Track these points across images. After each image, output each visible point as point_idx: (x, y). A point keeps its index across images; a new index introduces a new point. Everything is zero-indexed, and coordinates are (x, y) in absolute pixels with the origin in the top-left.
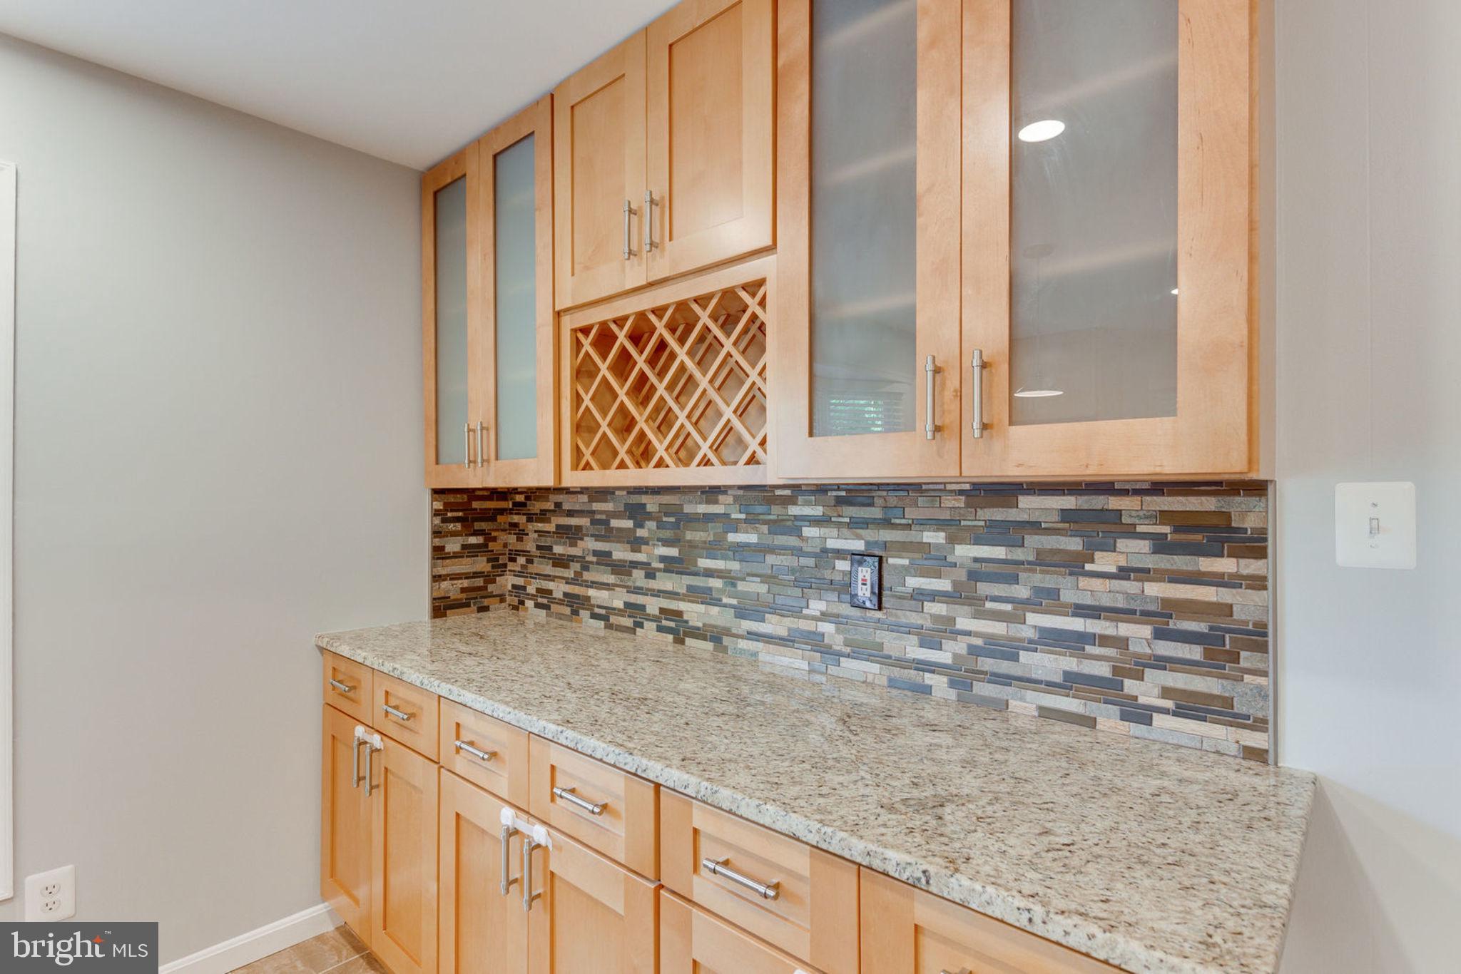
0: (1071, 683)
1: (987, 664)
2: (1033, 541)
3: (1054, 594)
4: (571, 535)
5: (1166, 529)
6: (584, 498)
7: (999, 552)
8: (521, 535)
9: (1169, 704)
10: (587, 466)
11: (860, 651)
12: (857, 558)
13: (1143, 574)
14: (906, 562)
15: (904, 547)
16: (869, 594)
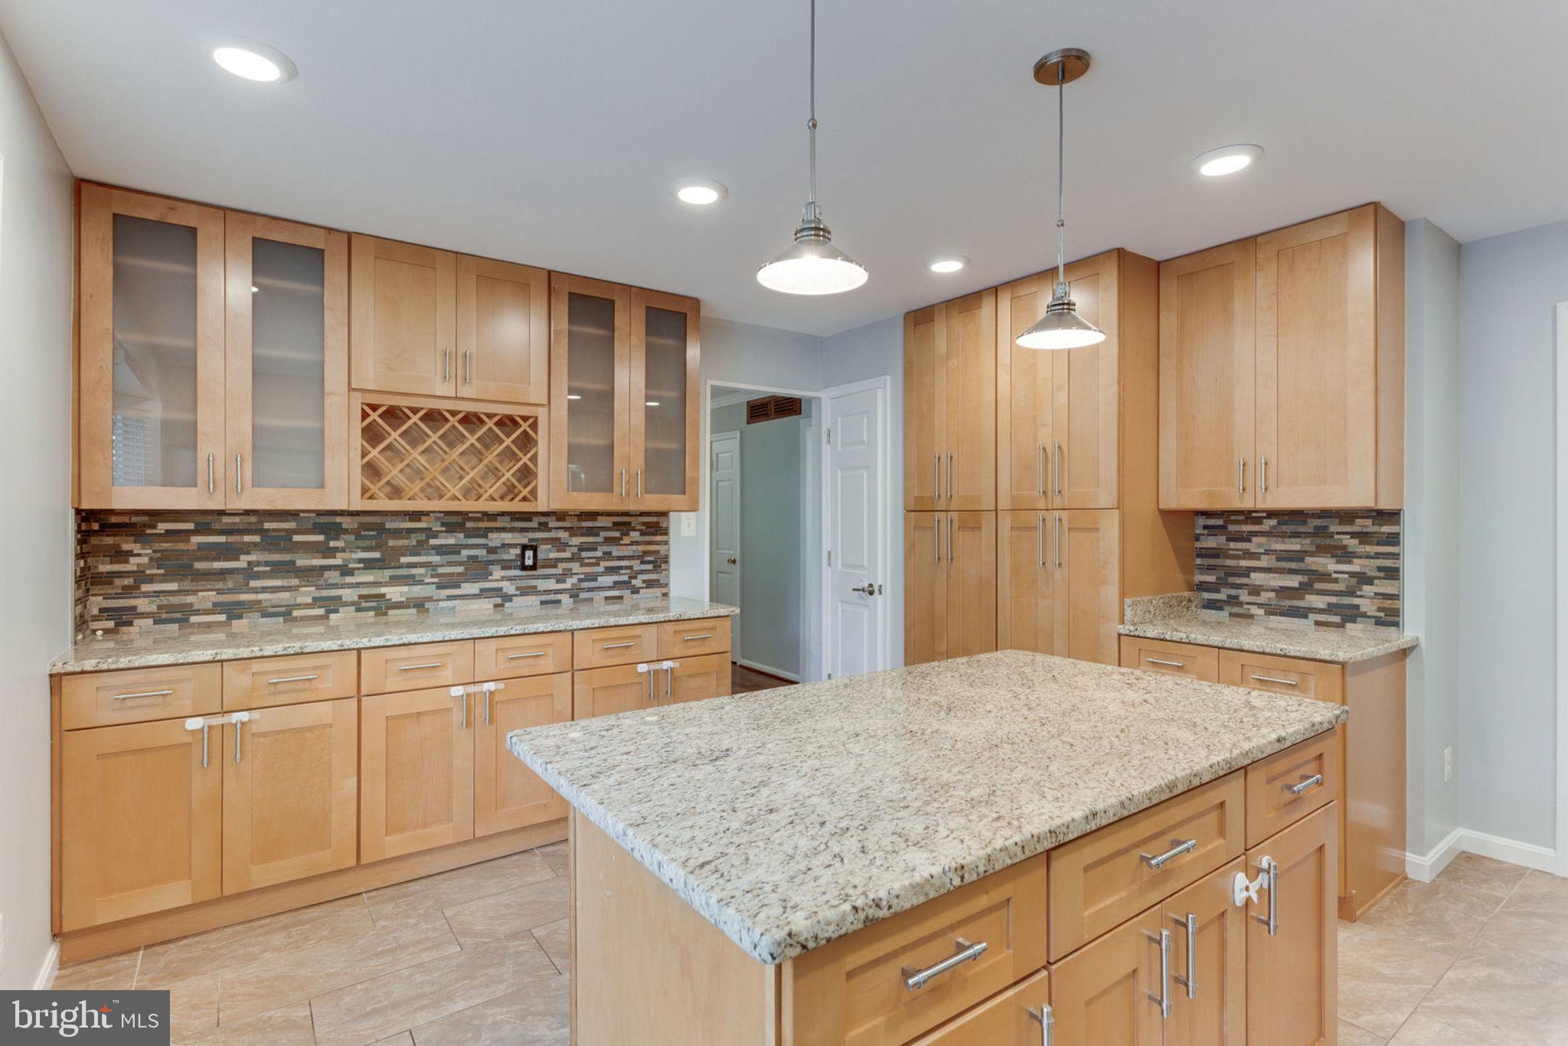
0: (617, 585)
1: (585, 585)
2: (603, 534)
3: (610, 553)
5: (644, 528)
7: (591, 539)
9: (644, 585)
11: (525, 591)
12: (524, 548)
13: (637, 543)
14: (550, 546)
15: (546, 541)
16: (531, 564)
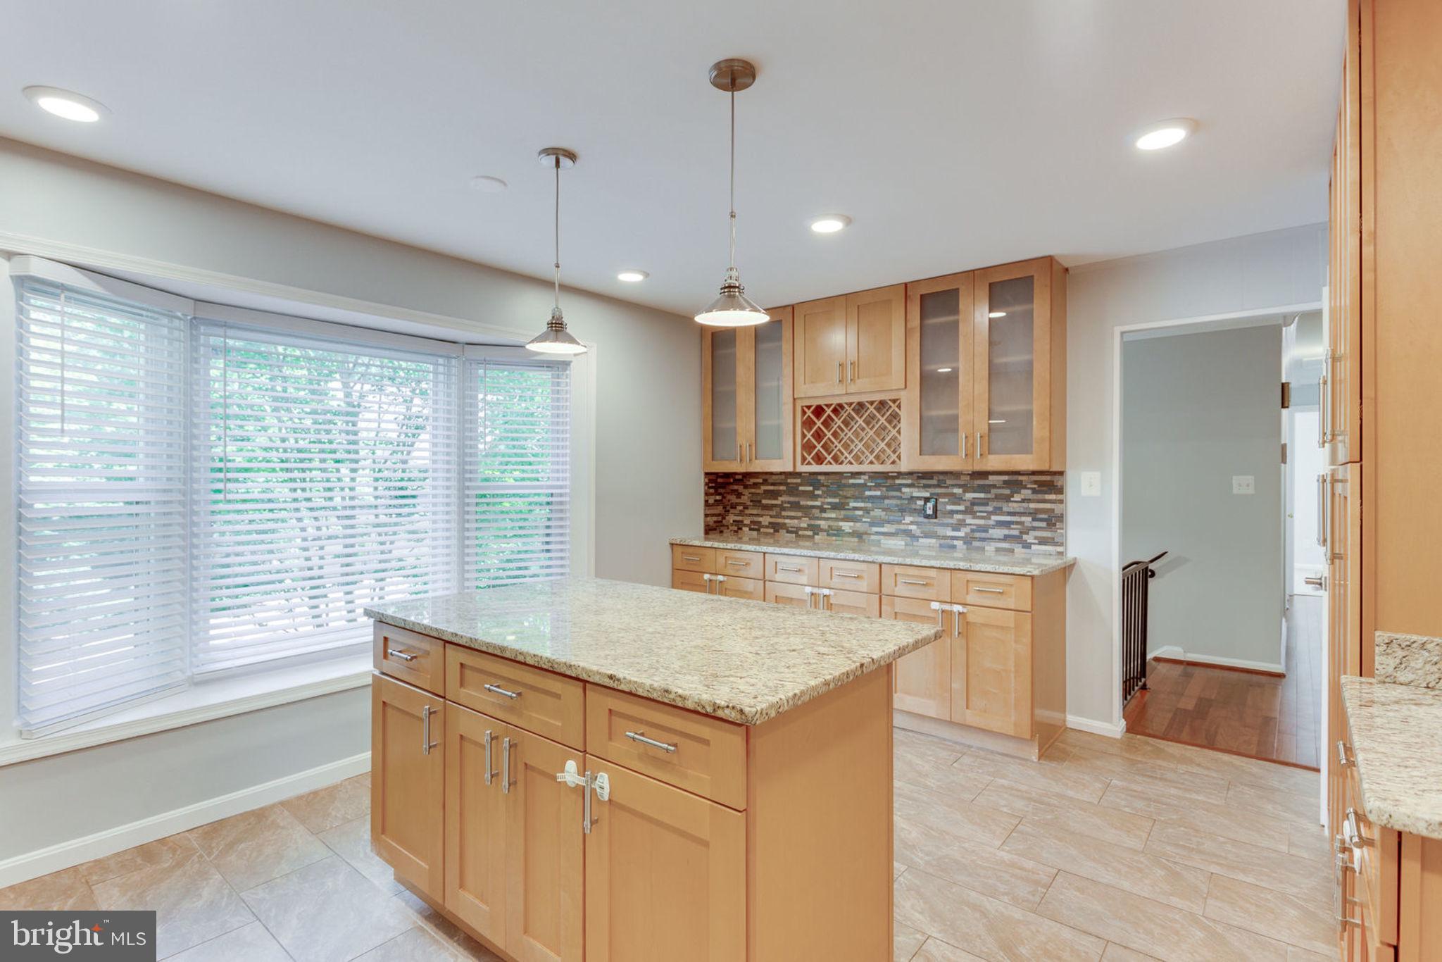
0: (1006, 538)
1: (977, 535)
2: (994, 491)
3: (1000, 509)
4: (775, 495)
5: (1036, 486)
6: (783, 477)
7: (982, 495)
8: (739, 495)
9: (1036, 541)
10: (809, 463)
11: (926, 536)
12: (927, 500)
13: (1029, 501)
14: (947, 500)
15: (945, 495)
16: (931, 513)
